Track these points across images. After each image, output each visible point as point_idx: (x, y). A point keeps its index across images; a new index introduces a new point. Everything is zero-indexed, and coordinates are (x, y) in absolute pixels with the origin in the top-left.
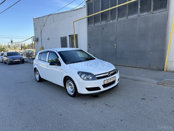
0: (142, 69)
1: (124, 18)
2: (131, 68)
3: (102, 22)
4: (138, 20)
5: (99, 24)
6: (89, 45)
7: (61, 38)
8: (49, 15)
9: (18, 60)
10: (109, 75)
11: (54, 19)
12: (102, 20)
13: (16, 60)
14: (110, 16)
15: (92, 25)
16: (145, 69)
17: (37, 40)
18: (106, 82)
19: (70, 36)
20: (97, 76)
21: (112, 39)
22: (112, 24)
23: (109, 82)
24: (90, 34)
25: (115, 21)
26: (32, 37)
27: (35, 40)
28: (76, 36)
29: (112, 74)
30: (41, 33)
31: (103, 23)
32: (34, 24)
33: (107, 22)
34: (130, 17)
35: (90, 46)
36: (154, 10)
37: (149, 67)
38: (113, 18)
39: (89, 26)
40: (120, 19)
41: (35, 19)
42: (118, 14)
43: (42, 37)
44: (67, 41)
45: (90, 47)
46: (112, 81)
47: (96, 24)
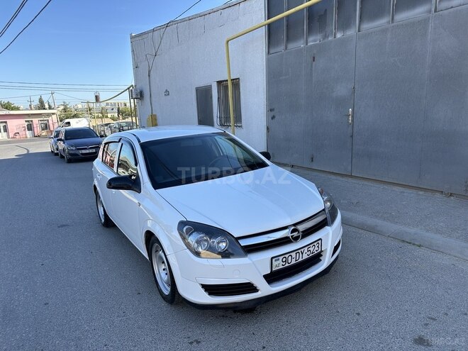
0: (438, 195)
1: (383, 22)
2: (401, 189)
3: (311, 39)
4: (431, 25)
5: (301, 44)
6: (271, 110)
7: (197, 90)
8: (167, 25)
9: (91, 151)
10: (295, 234)
11: (179, 35)
12: (310, 31)
14: (335, 16)
15: (282, 48)
16: (451, 195)
17: (139, 95)
18: (279, 265)
19: (219, 83)
20: (244, 243)
21: (341, 90)
22: (343, 42)
23: (294, 262)
24: (274, 77)
25: (351, 32)
26: (129, 89)
27: (134, 97)
28: (236, 83)
29: (307, 233)
30: (149, 76)
31: (315, 40)
32: (133, 51)
33: (326, 37)
34: (402, 16)
35: (272, 113)
37: (466, 190)
38: (344, 24)
39: (271, 52)
40: (367, 26)
41: (136, 36)
42: (361, 9)
43: (152, 89)
44: (211, 97)
45: (273, 118)
46: (305, 257)
47: (292, 46)
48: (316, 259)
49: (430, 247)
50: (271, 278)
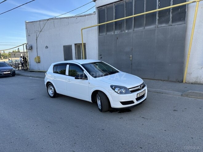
0: (160, 81)
1: (141, 29)
2: (149, 80)
3: (116, 32)
4: (156, 31)
5: (112, 33)
6: (100, 55)
7: (64, 46)
8: (48, 20)
9: (8, 72)
10: (141, 88)
11: (55, 24)
12: (116, 29)
13: (5, 73)
14: (125, 25)
15: (104, 34)
16: (164, 81)
17: (31, 48)
18: (138, 96)
19: (75, 44)
21: (128, 49)
22: (128, 34)
23: (141, 95)
24: (101, 43)
25: (131, 31)
26: (23, 45)
27: (28, 48)
28: (85, 45)
29: (143, 88)
30: (36, 40)
32: (27, 28)
33: (122, 31)
34: (147, 28)
35: (101, 56)
36: (173, 22)
37: (168, 79)
38: (129, 28)
39: (100, 35)
40: (136, 29)
41: (29, 22)
42: (134, 24)
43: (38, 45)
44: (72, 50)
45: (101, 58)
47: (108, 33)
48: (143, 96)
49: (165, 93)
50: (138, 99)
